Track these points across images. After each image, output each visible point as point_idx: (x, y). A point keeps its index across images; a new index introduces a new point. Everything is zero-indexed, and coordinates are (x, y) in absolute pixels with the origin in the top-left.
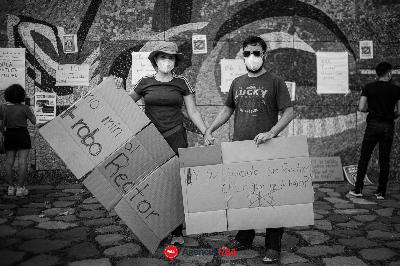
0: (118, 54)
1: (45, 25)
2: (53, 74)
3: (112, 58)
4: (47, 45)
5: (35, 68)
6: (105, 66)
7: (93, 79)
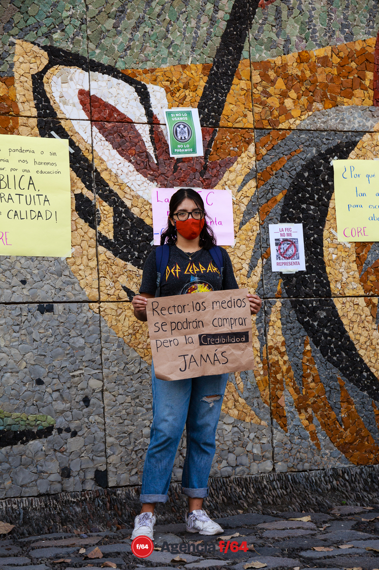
0: (299, 164)
1: (115, 76)
2: (145, 213)
3: (286, 174)
4: (124, 134)
5: (97, 196)
6: (270, 195)
7: (244, 227)
